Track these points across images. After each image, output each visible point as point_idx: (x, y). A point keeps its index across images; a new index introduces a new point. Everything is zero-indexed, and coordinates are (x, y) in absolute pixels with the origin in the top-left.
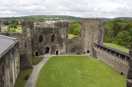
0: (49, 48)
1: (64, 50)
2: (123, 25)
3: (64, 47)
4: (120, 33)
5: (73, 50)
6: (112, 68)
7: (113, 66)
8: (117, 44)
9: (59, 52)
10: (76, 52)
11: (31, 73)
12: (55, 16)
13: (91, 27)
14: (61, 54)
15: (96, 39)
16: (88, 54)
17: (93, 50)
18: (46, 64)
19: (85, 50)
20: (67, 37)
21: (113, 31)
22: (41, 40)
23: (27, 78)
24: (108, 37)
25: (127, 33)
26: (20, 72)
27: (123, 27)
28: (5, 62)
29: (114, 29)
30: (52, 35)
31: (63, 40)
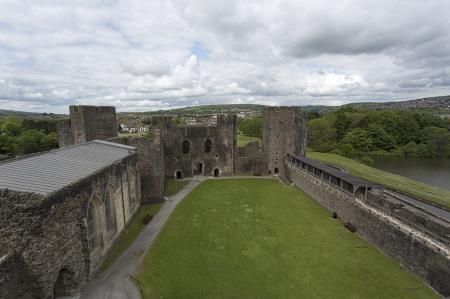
0: (201, 165)
1: (228, 168)
2: (357, 117)
3: (230, 161)
4: (350, 134)
5: (247, 168)
6: (317, 203)
7: (319, 200)
8: (342, 155)
9: (220, 172)
10: (252, 172)
11: (157, 211)
12: (230, 106)
13: (281, 122)
14: (224, 174)
15: (290, 145)
16: (276, 175)
17: (286, 167)
18: (189, 195)
19: (271, 167)
20: (235, 142)
21: (335, 129)
22: (186, 149)
23: (147, 220)
24: (325, 141)
25: (364, 132)
26: (139, 209)
27: (356, 121)
28: (90, 192)
29: (336, 125)
30: (205, 139)
31: (226, 149)
